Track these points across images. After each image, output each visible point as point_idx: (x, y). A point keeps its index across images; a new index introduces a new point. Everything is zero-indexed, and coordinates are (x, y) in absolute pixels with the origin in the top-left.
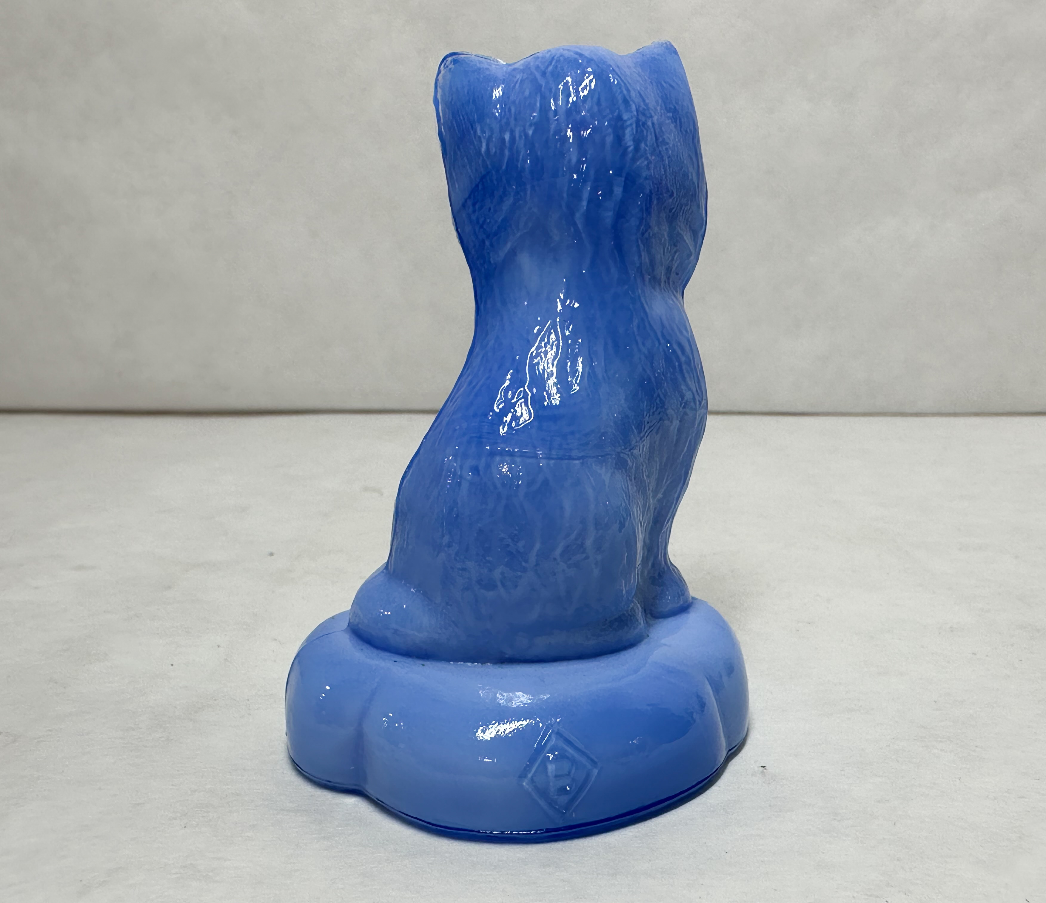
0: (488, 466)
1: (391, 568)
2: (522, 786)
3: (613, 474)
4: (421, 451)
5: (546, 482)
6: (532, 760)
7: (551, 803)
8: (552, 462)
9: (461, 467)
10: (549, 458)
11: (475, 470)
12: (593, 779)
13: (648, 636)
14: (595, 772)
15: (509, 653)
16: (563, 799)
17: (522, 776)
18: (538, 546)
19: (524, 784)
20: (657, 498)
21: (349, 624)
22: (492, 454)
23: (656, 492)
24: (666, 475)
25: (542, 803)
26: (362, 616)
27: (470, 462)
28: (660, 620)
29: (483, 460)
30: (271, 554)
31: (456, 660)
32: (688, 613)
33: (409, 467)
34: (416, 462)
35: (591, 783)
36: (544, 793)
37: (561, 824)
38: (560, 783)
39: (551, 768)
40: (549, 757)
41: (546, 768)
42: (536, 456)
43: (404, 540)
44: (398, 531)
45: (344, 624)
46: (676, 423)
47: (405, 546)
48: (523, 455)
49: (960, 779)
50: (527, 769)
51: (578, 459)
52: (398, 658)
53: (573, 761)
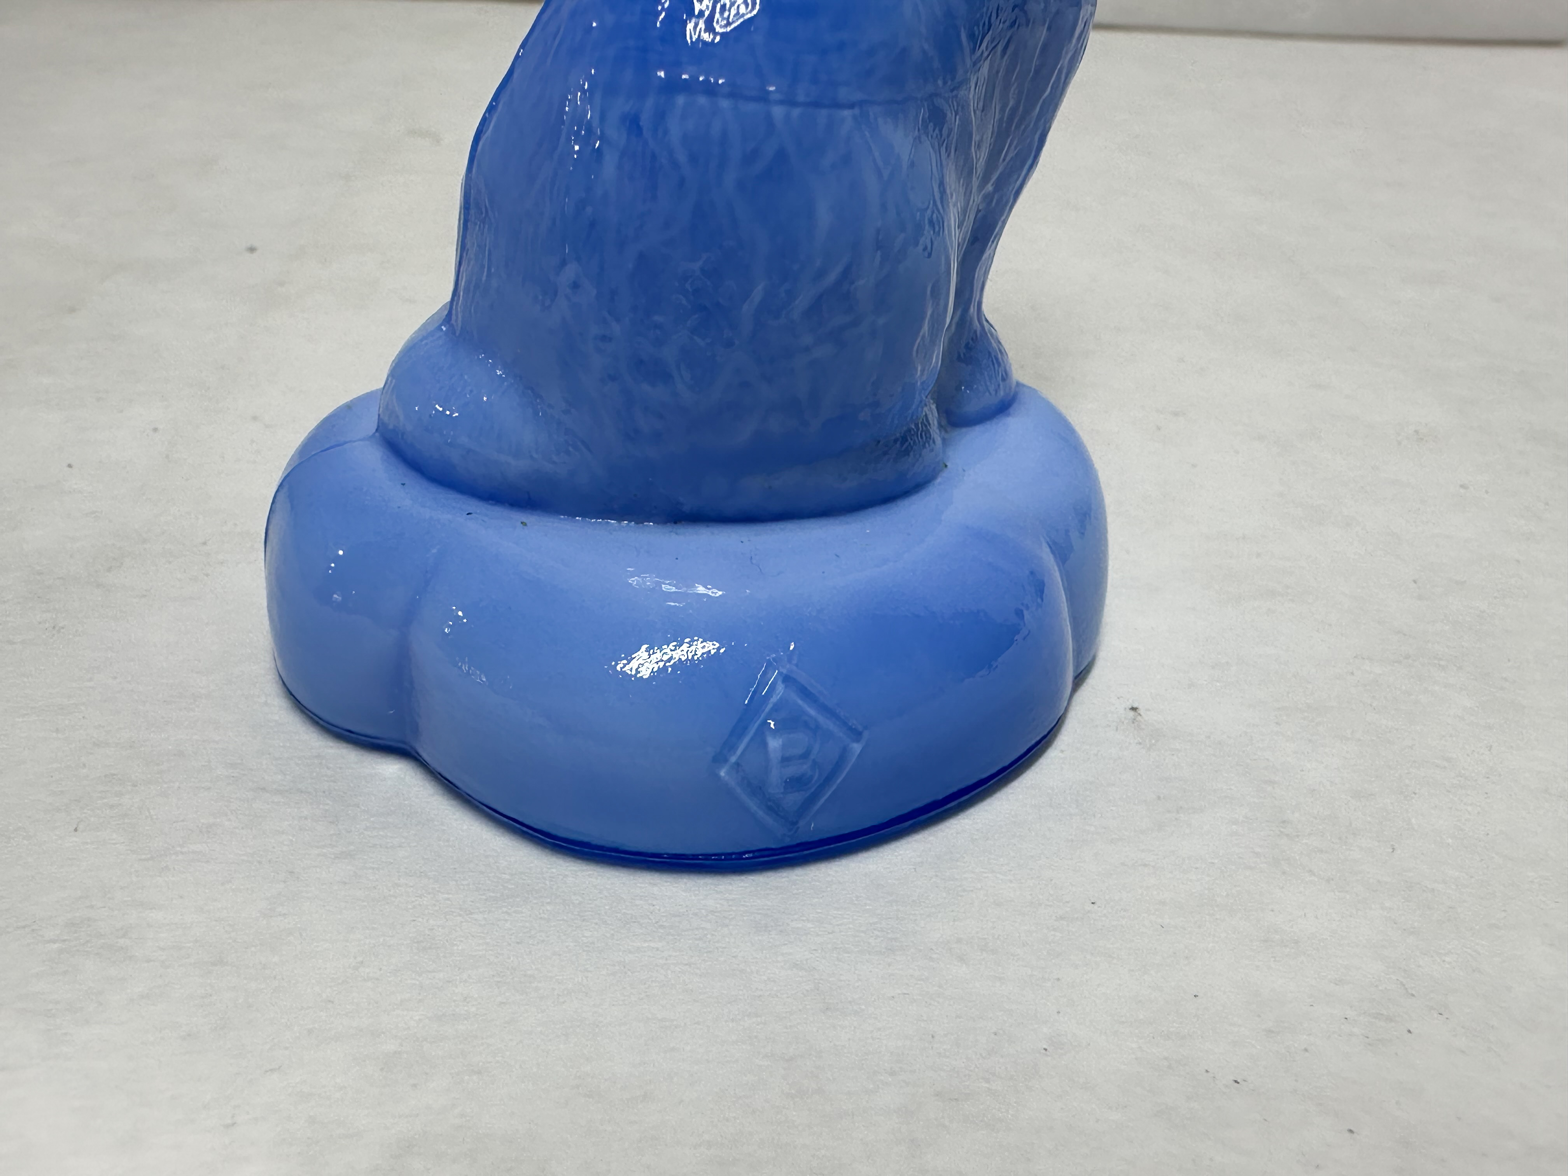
0: (661, 116)
1: (458, 320)
2: (717, 776)
3: (918, 140)
4: (516, 75)
5: (781, 155)
6: (738, 731)
7: (773, 808)
8: (796, 112)
9: (603, 118)
10: (790, 102)
11: (633, 123)
12: (853, 759)
13: (946, 466)
14: (857, 748)
15: (689, 504)
16: (793, 800)
17: (719, 759)
18: (758, 293)
19: (722, 773)
20: (983, 192)
21: (378, 426)
22: (672, 86)
23: (985, 179)
24: (1009, 141)
25: (753, 805)
26: (402, 418)
27: (621, 106)
28: (964, 430)
29: (650, 103)
30: (252, 250)
31: (586, 513)
32: (1009, 415)
33: (491, 109)
34: (504, 99)
35: (847, 769)
36: (757, 789)
37: (788, 842)
38: (792, 770)
39: (774, 744)
40: (770, 723)
41: (765, 744)
42: (763, 98)
43: (483, 266)
44: (468, 246)
45: (369, 425)
46: (1043, 34)
47: (484, 278)
48: (734, 94)
49: (1490, 748)
50: (729, 745)
51: (851, 106)
52: (473, 505)
53: (815, 729)
